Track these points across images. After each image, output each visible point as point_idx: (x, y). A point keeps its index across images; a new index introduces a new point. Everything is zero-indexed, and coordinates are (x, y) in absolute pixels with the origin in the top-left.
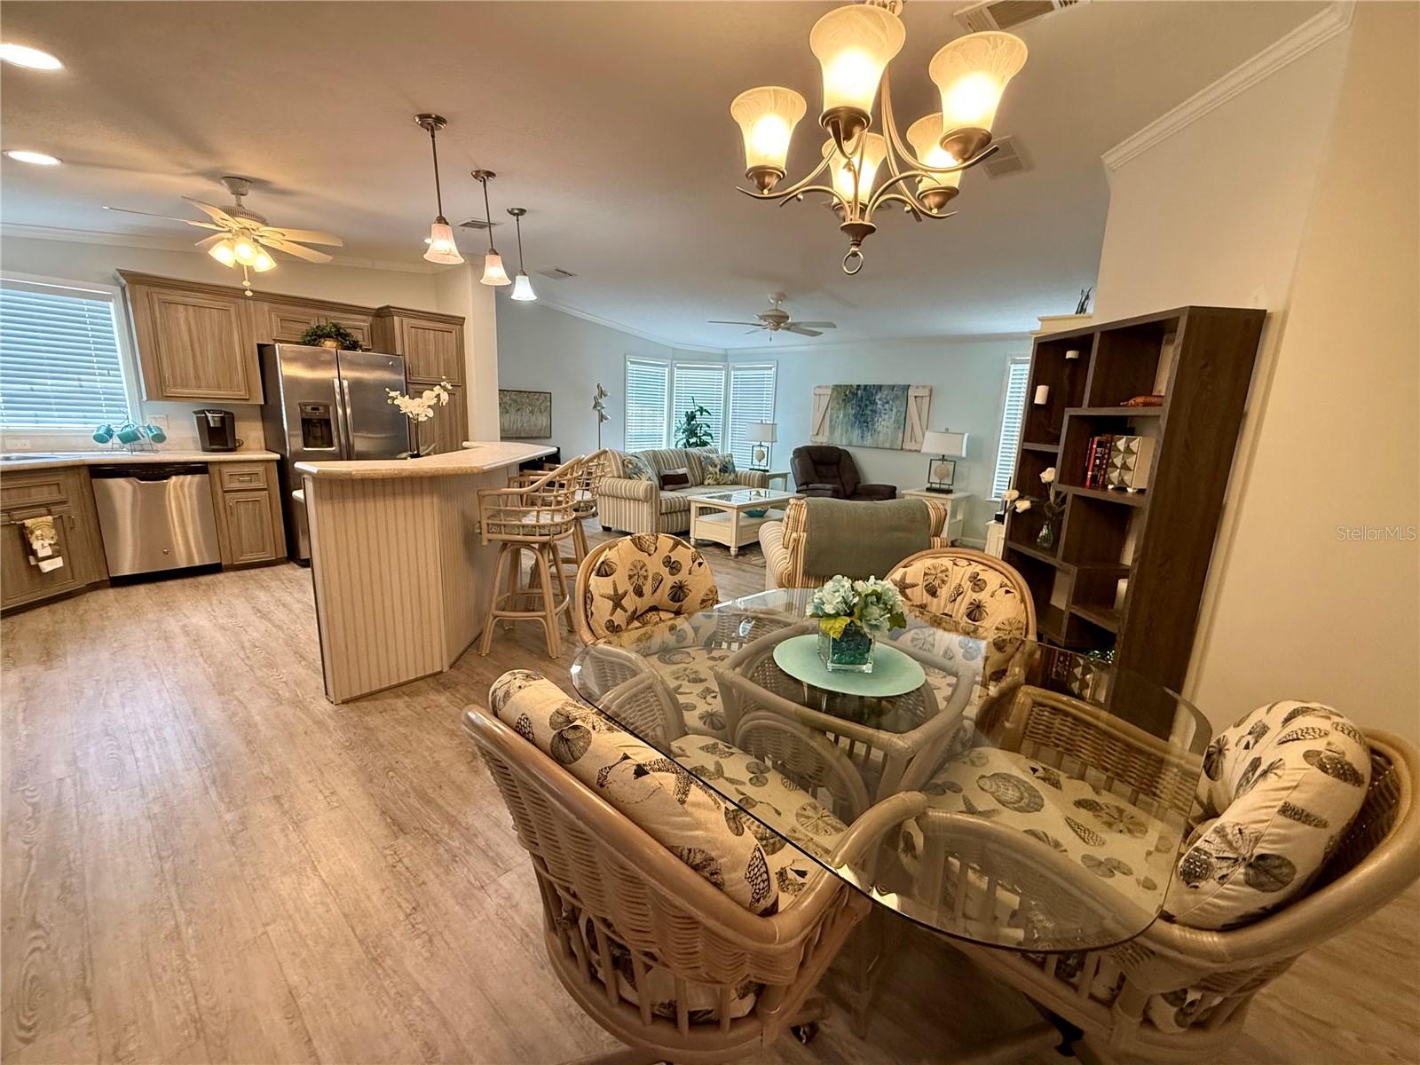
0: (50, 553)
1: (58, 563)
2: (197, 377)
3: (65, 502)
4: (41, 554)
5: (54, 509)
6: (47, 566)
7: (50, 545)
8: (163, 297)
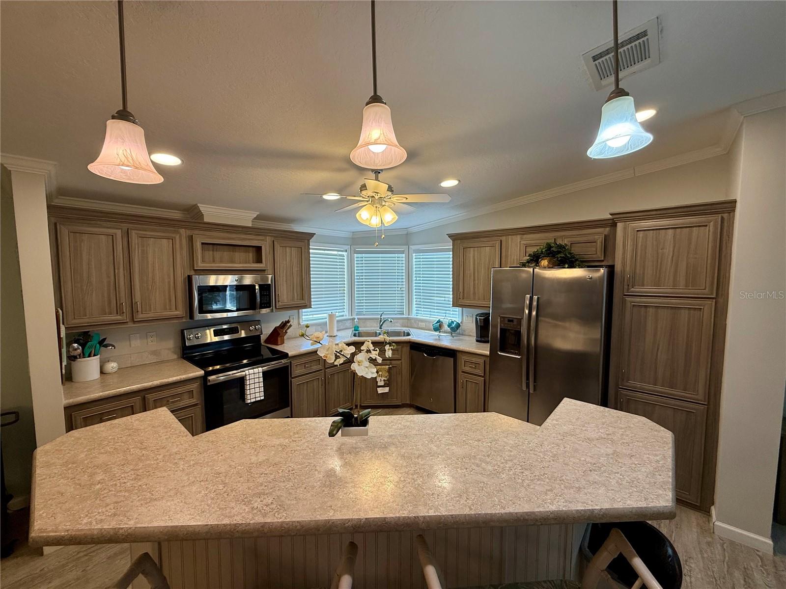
0: (383, 385)
1: (386, 390)
2: (474, 293)
3: (400, 360)
4: (379, 384)
5: (394, 362)
6: (380, 391)
7: (384, 380)
8: (465, 245)
